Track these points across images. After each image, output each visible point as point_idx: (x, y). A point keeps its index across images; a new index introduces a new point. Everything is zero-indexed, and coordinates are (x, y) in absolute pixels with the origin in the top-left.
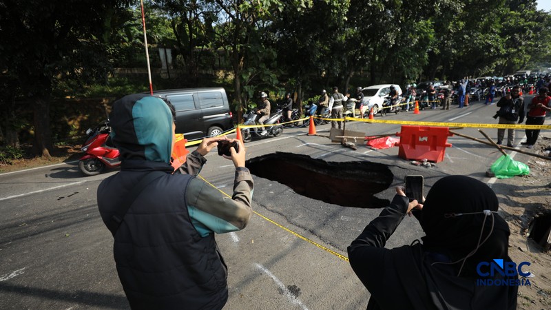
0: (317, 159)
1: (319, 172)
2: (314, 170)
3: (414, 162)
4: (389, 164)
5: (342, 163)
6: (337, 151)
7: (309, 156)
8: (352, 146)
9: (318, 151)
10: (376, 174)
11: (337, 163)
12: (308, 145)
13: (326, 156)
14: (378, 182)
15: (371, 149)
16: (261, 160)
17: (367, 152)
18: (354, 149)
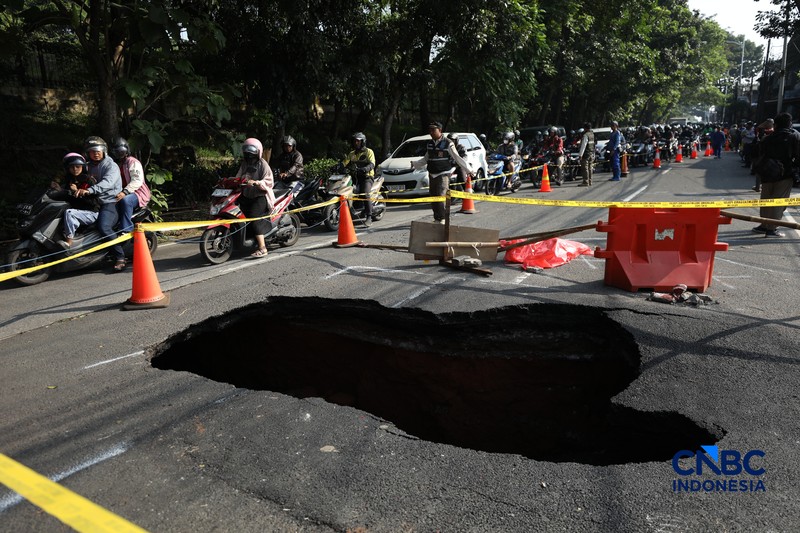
0: (404, 310)
1: (404, 345)
2: (388, 342)
3: (658, 295)
4: (604, 305)
5: (479, 313)
6: (442, 281)
7: (372, 303)
8: (476, 265)
9: (392, 285)
10: (567, 335)
11: (466, 315)
12: (352, 272)
13: (425, 298)
14: (573, 357)
15: (523, 270)
16: (223, 325)
17: (520, 279)
18: (484, 274)
